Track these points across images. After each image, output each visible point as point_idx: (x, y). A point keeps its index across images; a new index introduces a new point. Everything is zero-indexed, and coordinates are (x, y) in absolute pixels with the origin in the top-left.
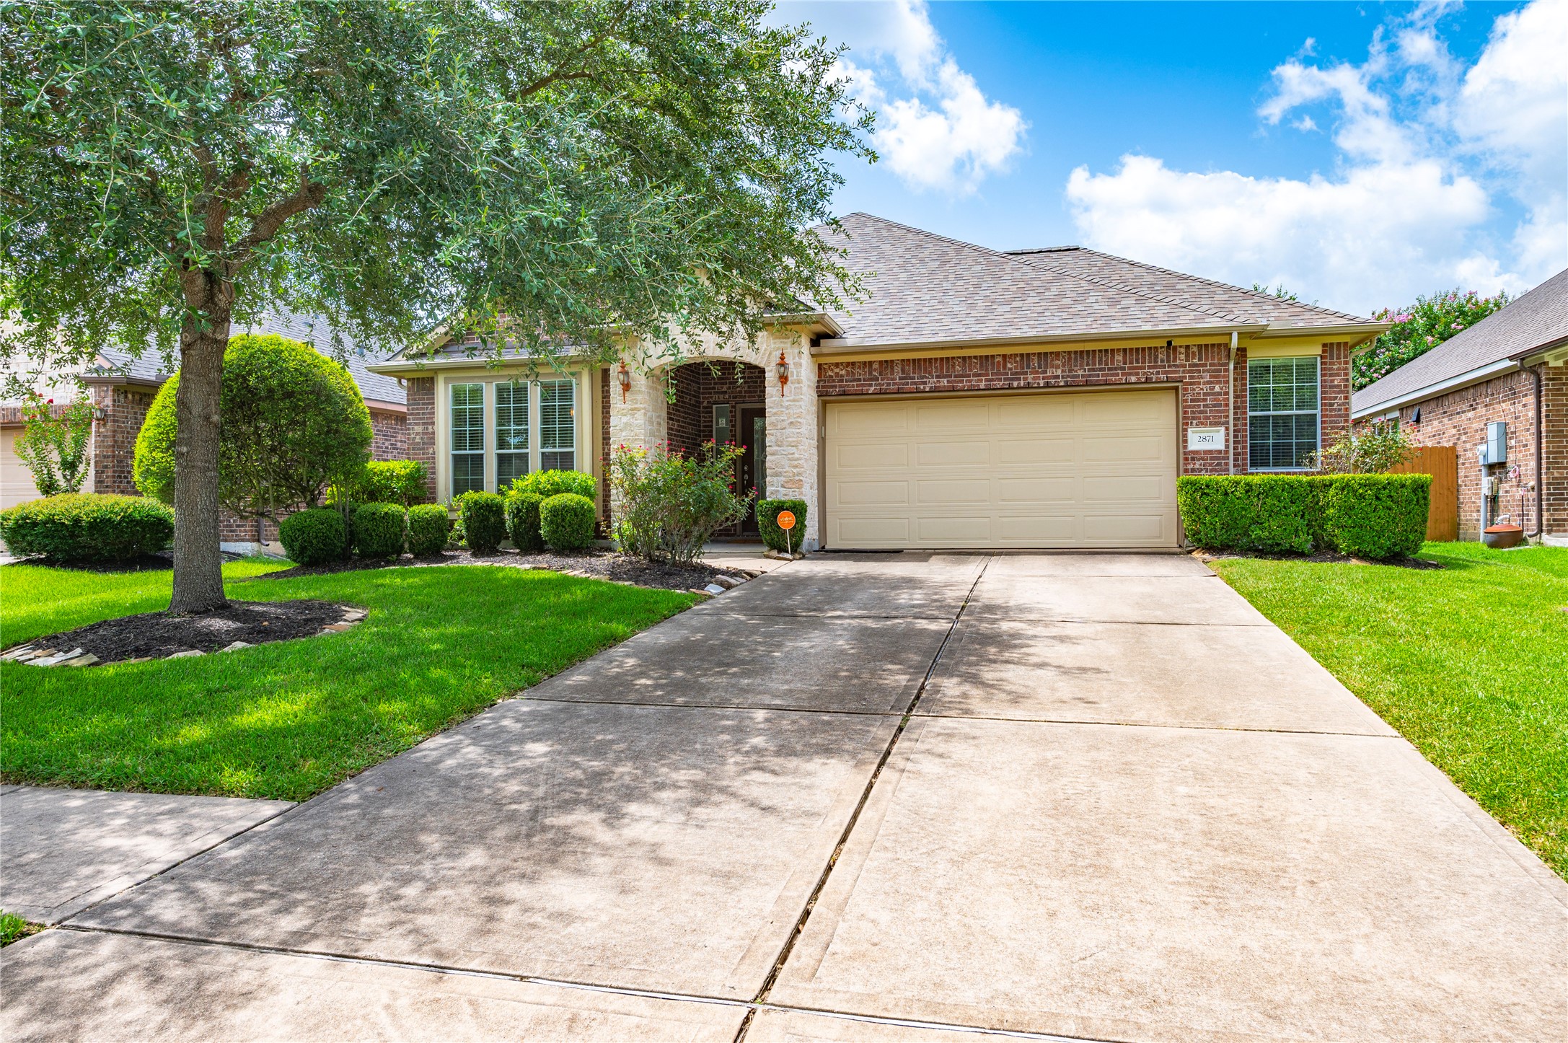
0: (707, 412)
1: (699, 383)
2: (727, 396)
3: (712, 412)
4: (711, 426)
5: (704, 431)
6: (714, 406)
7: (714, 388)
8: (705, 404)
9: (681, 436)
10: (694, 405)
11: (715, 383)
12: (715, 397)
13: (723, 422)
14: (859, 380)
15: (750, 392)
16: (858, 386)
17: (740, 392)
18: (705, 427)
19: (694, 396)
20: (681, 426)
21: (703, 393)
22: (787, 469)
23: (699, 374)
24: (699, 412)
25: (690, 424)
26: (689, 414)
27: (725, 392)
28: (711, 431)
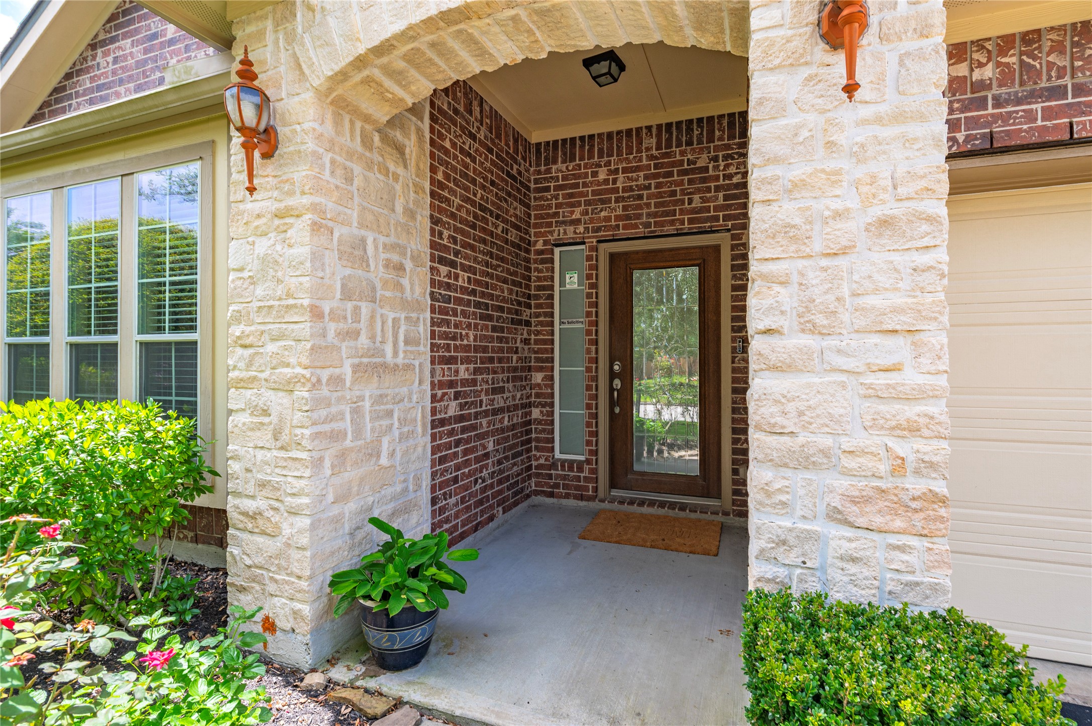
0: (543, 261)
1: (528, 206)
2: (581, 229)
3: (552, 261)
4: (552, 288)
5: (537, 297)
6: (557, 251)
7: (556, 214)
8: (539, 246)
9: (478, 305)
10: (514, 245)
11: (558, 206)
12: (558, 232)
13: (573, 281)
14: (1059, 92)
15: (628, 218)
16: (1048, 114)
17: (607, 219)
18: (539, 288)
19: (518, 228)
20: (478, 282)
21: (536, 226)
22: (861, 439)
23: (528, 188)
24: (528, 260)
25: (505, 281)
26: (502, 259)
27: (577, 222)
28: (551, 297)
